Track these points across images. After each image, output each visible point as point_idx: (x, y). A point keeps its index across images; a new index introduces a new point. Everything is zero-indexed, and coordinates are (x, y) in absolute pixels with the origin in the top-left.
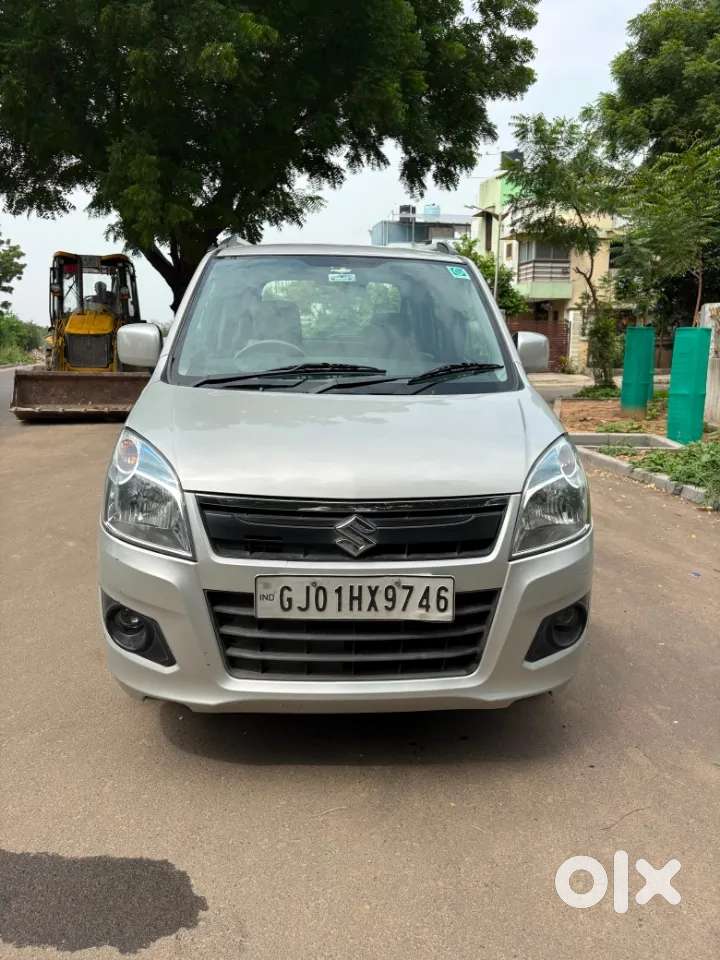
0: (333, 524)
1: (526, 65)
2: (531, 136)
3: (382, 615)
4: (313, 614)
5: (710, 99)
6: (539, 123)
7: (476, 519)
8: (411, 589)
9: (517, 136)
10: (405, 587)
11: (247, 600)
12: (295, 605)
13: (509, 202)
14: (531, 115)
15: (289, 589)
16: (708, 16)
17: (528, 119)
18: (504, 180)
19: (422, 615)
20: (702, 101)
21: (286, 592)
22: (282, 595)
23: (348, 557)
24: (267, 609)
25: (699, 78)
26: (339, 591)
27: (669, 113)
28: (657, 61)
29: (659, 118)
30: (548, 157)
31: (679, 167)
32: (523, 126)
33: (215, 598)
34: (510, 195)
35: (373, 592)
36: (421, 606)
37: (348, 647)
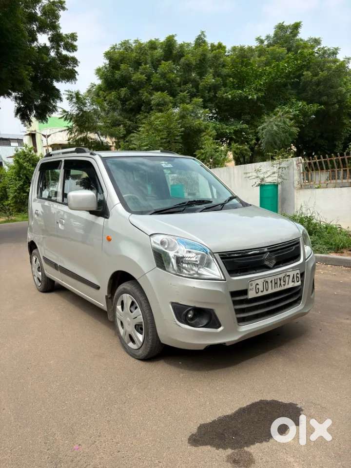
0: (262, 257)
1: (75, 68)
2: (74, 100)
3: (283, 288)
4: (265, 293)
5: (143, 91)
6: (77, 94)
7: (295, 248)
8: (289, 276)
9: (68, 99)
10: (287, 276)
11: (245, 292)
12: (260, 290)
13: (68, 130)
14: (73, 91)
15: (258, 284)
16: (136, 56)
17: (72, 92)
18: (63, 119)
19: (293, 285)
20: (140, 91)
21: (257, 286)
22: (256, 288)
23: (269, 268)
24: (251, 295)
25: (139, 81)
26: (271, 282)
27: (128, 95)
28: (120, 72)
29: (124, 97)
30: (81, 110)
31: (162, 119)
32: (71, 95)
33: (234, 294)
34: (67, 127)
35: (280, 280)
36: (292, 281)
37: (268, 305)
